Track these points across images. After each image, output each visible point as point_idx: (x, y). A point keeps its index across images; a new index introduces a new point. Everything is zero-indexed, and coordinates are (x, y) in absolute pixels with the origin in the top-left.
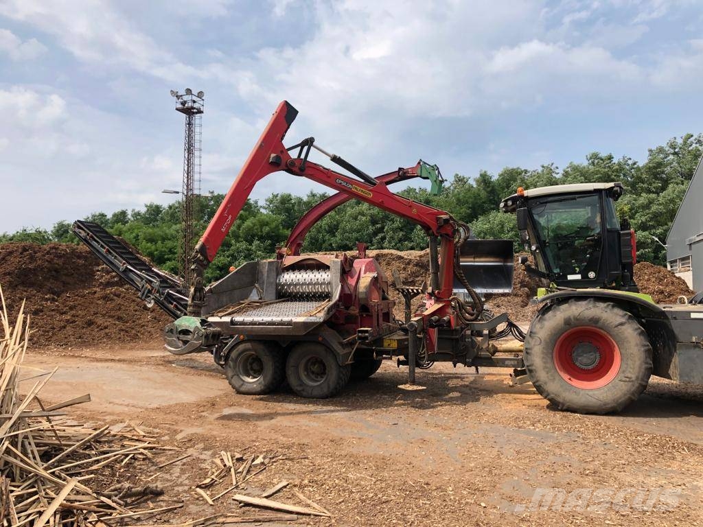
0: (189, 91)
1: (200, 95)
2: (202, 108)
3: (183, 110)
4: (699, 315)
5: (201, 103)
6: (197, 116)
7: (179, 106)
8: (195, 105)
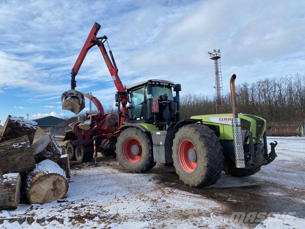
0: (215, 51)
1: (219, 51)
2: (220, 56)
3: (213, 59)
4: (158, 133)
5: (220, 54)
6: (219, 60)
7: (211, 57)
8: (218, 55)
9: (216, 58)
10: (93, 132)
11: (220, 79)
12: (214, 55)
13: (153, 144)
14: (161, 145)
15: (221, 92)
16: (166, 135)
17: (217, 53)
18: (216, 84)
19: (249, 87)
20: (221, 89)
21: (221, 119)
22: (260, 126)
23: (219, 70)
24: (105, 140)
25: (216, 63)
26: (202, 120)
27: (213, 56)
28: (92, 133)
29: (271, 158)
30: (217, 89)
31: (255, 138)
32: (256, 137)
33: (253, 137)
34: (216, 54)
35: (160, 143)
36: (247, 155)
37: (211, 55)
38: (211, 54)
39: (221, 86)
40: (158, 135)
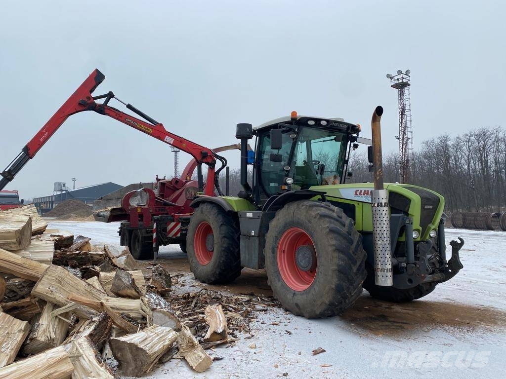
0: (400, 72)
1: (408, 72)
2: (409, 82)
3: (396, 86)
4: (250, 215)
5: (408, 78)
6: (406, 88)
7: (393, 84)
8: (405, 81)
9: (401, 86)
10: (158, 210)
11: (408, 124)
12: (398, 80)
13: (241, 233)
14: (252, 236)
15: (410, 146)
16: (260, 217)
17: (404, 76)
18: (401, 133)
19: (450, 143)
20: (409, 141)
21: (358, 193)
22: (431, 207)
23: (407, 108)
24: (173, 224)
25: (401, 95)
26: (326, 193)
27: (397, 82)
28: (156, 211)
29: (450, 271)
30: (401, 141)
31: (418, 230)
32: (421, 228)
33: (414, 228)
34: (403, 78)
35: (251, 233)
36: (401, 263)
37: (393, 80)
38: (391, 78)
39: (409, 135)
40: (249, 218)
